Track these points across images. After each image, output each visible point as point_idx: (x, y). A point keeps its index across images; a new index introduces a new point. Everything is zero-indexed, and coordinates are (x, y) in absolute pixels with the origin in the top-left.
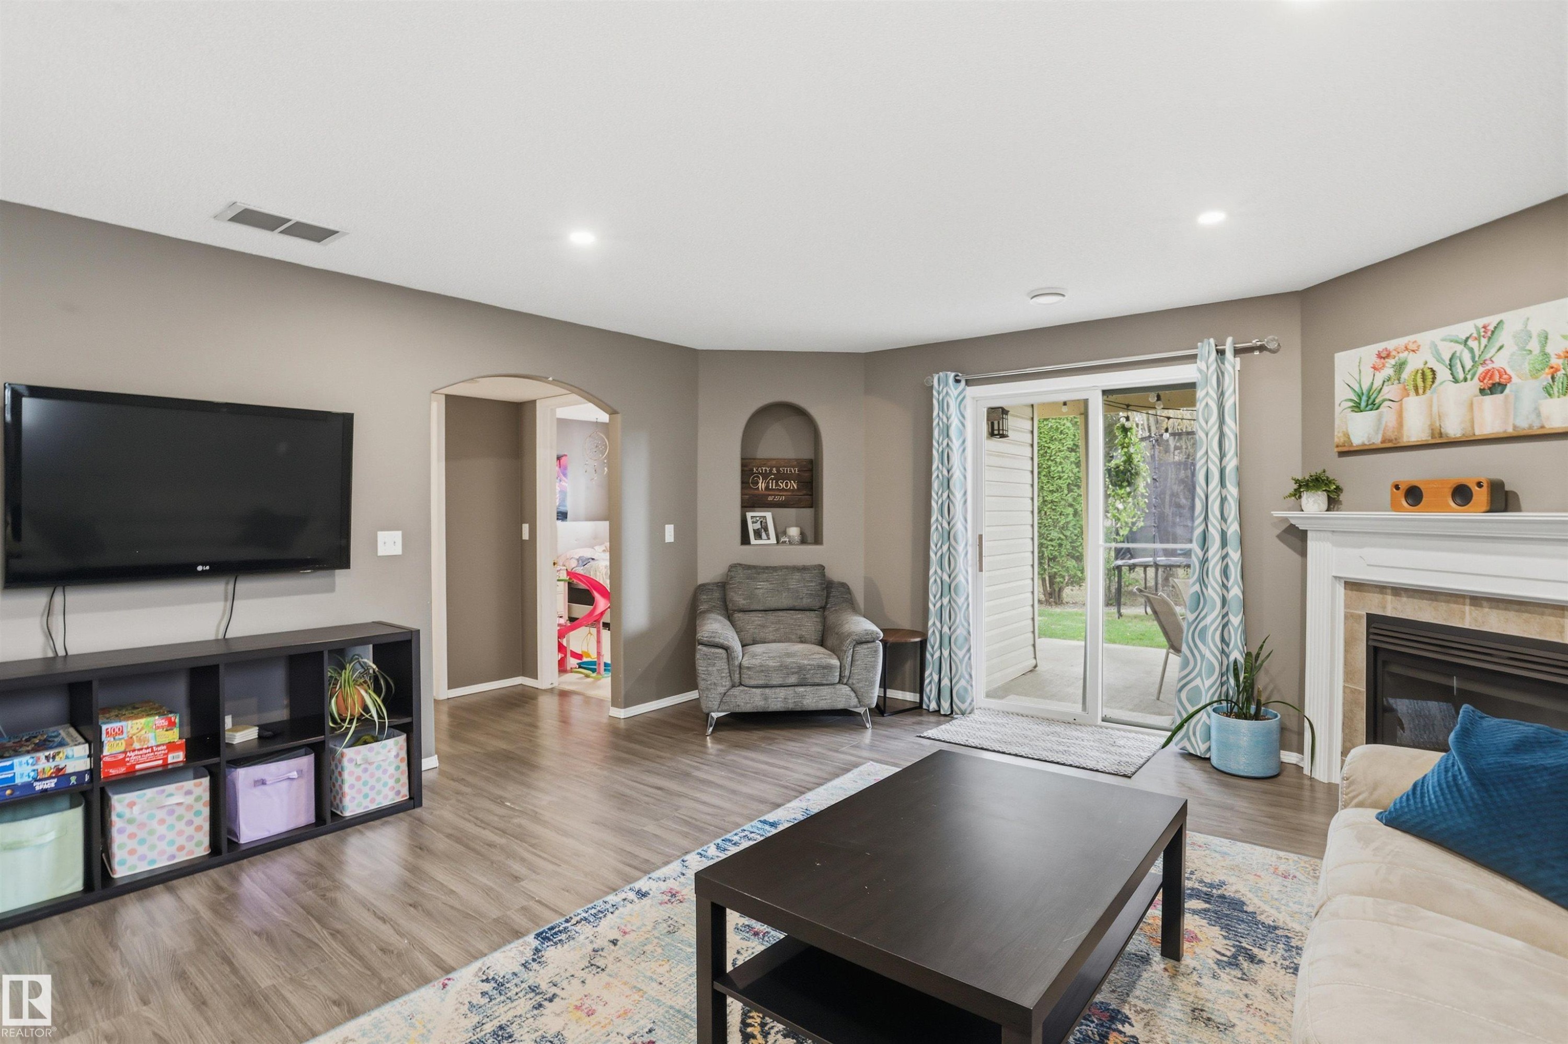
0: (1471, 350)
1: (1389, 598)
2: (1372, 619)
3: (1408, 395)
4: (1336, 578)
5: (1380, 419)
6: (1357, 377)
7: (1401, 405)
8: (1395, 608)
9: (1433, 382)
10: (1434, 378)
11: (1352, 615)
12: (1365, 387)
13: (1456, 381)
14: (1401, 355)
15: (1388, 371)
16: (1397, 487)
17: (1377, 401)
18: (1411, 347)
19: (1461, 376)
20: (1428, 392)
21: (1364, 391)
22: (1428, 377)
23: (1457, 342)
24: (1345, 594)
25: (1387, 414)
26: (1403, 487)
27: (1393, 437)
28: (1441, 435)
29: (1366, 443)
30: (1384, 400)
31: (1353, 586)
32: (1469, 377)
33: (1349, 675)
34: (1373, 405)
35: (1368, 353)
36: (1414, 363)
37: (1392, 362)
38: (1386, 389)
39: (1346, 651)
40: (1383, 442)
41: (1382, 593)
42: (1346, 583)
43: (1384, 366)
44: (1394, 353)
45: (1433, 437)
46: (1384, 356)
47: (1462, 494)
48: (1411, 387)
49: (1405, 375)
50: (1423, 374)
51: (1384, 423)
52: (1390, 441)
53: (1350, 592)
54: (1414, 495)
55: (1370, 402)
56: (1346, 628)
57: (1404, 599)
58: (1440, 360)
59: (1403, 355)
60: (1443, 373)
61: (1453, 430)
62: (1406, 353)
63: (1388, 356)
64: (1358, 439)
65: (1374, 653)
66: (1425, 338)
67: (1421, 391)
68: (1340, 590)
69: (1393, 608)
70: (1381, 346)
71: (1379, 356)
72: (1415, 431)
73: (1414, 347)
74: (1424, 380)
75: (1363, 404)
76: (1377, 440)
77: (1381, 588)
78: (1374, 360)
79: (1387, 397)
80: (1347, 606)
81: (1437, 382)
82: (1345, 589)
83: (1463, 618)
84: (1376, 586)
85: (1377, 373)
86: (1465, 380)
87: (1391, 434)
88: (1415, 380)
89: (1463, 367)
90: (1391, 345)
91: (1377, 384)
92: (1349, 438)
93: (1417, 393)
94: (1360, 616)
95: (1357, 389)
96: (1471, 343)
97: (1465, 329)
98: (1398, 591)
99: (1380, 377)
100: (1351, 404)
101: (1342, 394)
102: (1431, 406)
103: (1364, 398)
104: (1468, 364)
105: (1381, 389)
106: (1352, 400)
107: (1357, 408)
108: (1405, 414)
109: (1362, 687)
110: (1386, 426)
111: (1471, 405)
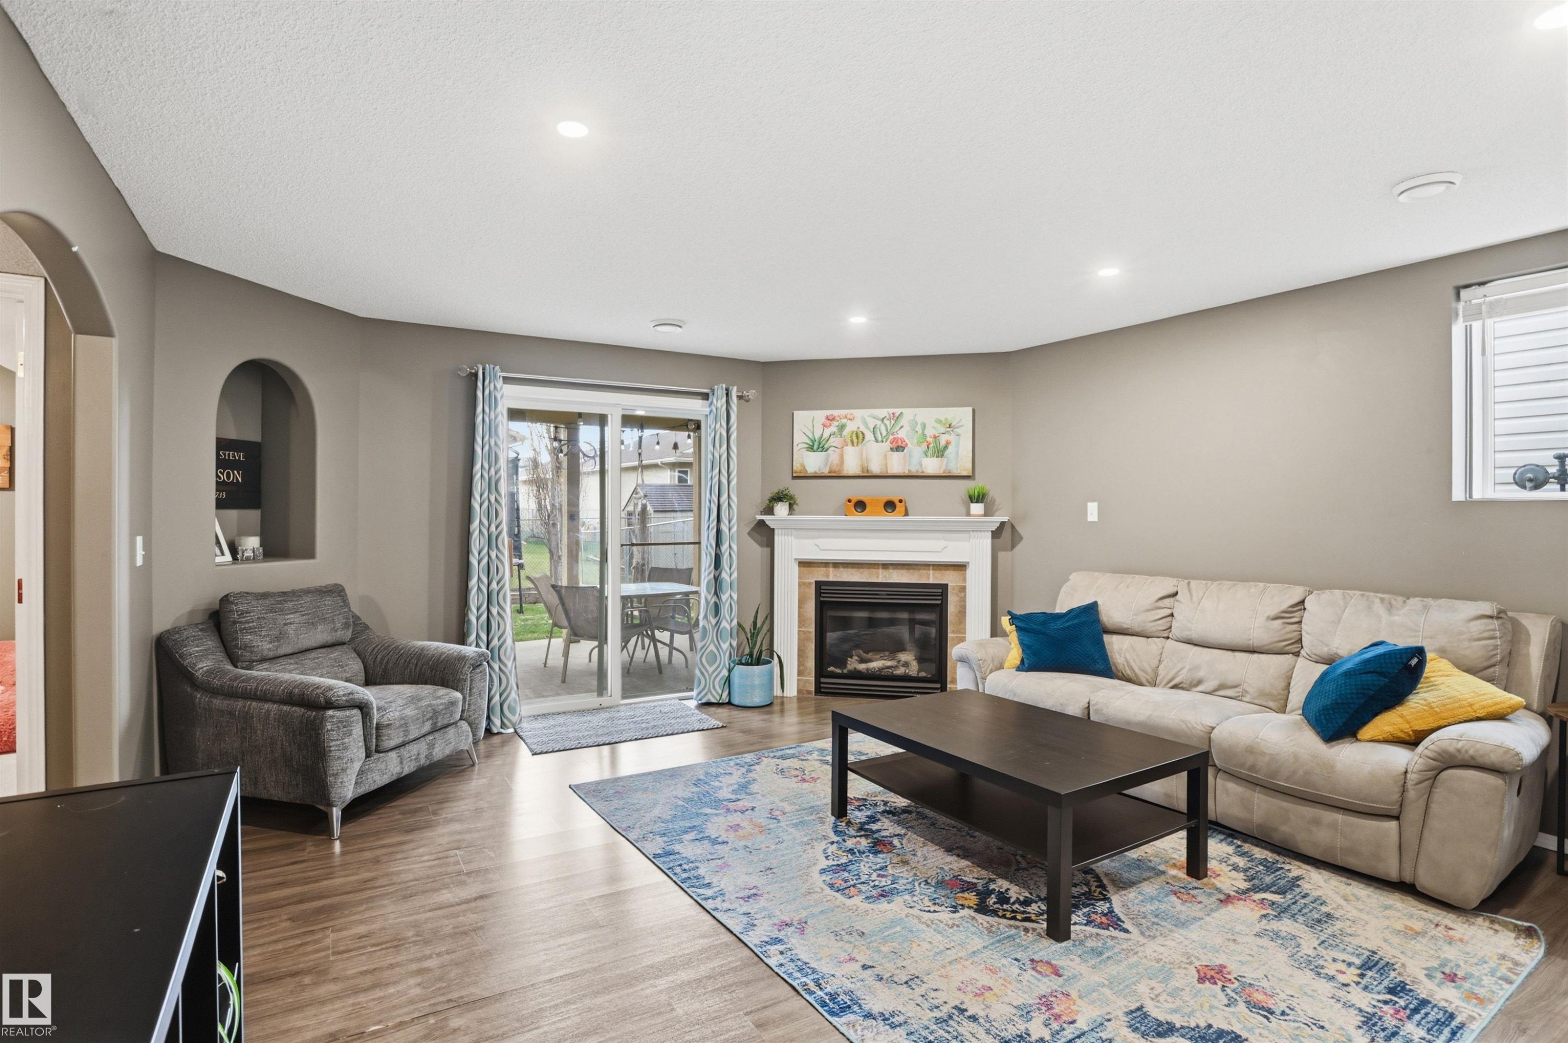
0: (886, 425)
1: (831, 569)
2: (819, 584)
3: (847, 445)
4: (795, 559)
5: (828, 457)
6: (812, 429)
7: (842, 451)
9: (863, 440)
10: (864, 438)
11: (804, 583)
12: (817, 436)
13: (877, 441)
14: (843, 421)
15: (833, 428)
16: (849, 501)
17: (826, 446)
18: (849, 416)
19: (880, 439)
20: (860, 446)
21: (816, 438)
22: (860, 436)
23: (877, 418)
24: (799, 571)
25: (833, 455)
26: (854, 501)
27: (837, 470)
28: (868, 471)
29: (818, 471)
30: (831, 447)
31: (804, 564)
32: (884, 440)
33: (802, 622)
34: (822, 448)
35: (821, 415)
36: (851, 427)
37: (837, 424)
38: (832, 440)
39: (800, 607)
40: (829, 472)
41: (825, 566)
42: (800, 563)
43: (831, 424)
44: (837, 418)
45: (863, 471)
46: (831, 419)
47: (890, 506)
48: (849, 441)
49: (845, 433)
50: (857, 434)
51: (830, 460)
52: (835, 472)
53: (802, 568)
54: (860, 506)
55: (821, 446)
56: (799, 593)
57: (842, 569)
58: (867, 428)
59: (844, 421)
60: (869, 436)
61: (875, 469)
62: (846, 420)
63: (834, 419)
64: (811, 469)
65: (822, 607)
66: (858, 413)
67: (855, 444)
68: (796, 567)
69: (833, 576)
70: (829, 412)
71: (827, 418)
72: (852, 466)
73: (851, 417)
74: (857, 438)
75: (815, 447)
76: (826, 471)
77: (825, 564)
78: (824, 420)
79: (833, 444)
80: (800, 577)
81: (866, 440)
82: (799, 566)
83: (878, 577)
84: (820, 562)
85: (826, 429)
86: (883, 442)
87: (835, 468)
88: (851, 437)
89: (882, 434)
90: (836, 413)
91: (826, 435)
92: (806, 467)
93: (853, 445)
94: (810, 584)
95: (811, 436)
96: (885, 421)
97: (883, 412)
98: (837, 565)
99: (827, 432)
100: (807, 445)
101: (799, 438)
102: (862, 454)
103: (816, 443)
104: (884, 433)
105: (829, 439)
106: (807, 443)
107: (811, 448)
108: (845, 456)
109: (812, 629)
110: (832, 462)
111: (886, 456)
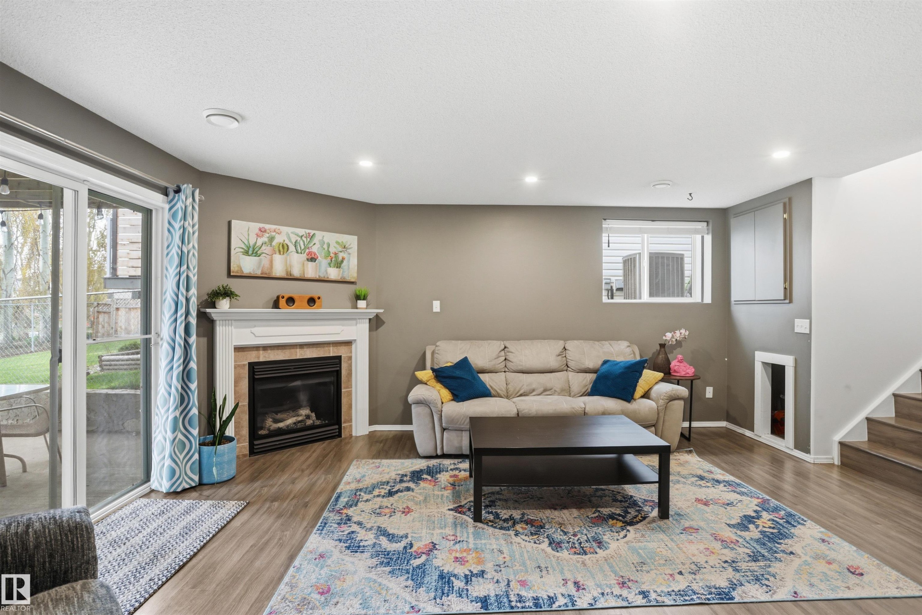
0: (304, 241)
1: (261, 352)
2: (252, 366)
3: (276, 254)
4: (235, 346)
5: (260, 262)
6: (247, 237)
7: (272, 257)
8: (265, 357)
9: (288, 251)
10: (288, 249)
11: (239, 366)
12: (252, 243)
13: (297, 253)
14: (272, 233)
15: (265, 239)
16: (283, 297)
17: (258, 252)
18: (277, 231)
19: (300, 251)
20: (285, 254)
21: (251, 246)
22: (284, 248)
23: (298, 236)
24: (235, 356)
25: (265, 261)
26: (286, 297)
27: (267, 272)
28: (291, 275)
29: (252, 273)
30: (263, 253)
31: (239, 349)
32: (303, 252)
33: (237, 398)
34: (255, 253)
35: (255, 226)
36: (278, 239)
37: (268, 235)
38: (263, 247)
39: (235, 386)
40: (261, 274)
41: (257, 350)
42: (235, 349)
43: (263, 235)
44: (268, 231)
45: (287, 274)
46: (262, 231)
47: (311, 301)
48: (277, 250)
49: (274, 243)
50: (283, 245)
51: (262, 264)
52: (266, 274)
53: (237, 354)
54: (291, 301)
55: (255, 252)
56: (235, 375)
57: (269, 351)
58: (291, 242)
60: (292, 248)
61: (296, 273)
62: (274, 233)
63: (265, 231)
64: (245, 271)
65: (254, 383)
66: (284, 229)
67: (282, 253)
68: (233, 353)
69: (263, 357)
70: (261, 225)
71: (260, 230)
72: (279, 270)
73: (279, 231)
75: (250, 252)
76: (259, 273)
77: (257, 348)
78: (257, 231)
79: (264, 251)
80: (235, 361)
81: (289, 251)
82: (235, 352)
83: (296, 355)
84: (254, 347)
85: (259, 239)
86: (301, 253)
87: (266, 270)
88: (279, 247)
89: (301, 248)
90: (267, 226)
91: (259, 244)
92: (241, 269)
93: (280, 254)
94: (244, 365)
95: (246, 243)
96: (303, 238)
97: (302, 231)
98: (266, 348)
99: (260, 241)
100: (243, 250)
101: (236, 244)
102: (287, 261)
103: (251, 250)
104: (303, 247)
105: (261, 247)
106: (242, 248)
107: (246, 253)
108: (274, 262)
109: (246, 403)
110: (264, 266)
111: (304, 264)
